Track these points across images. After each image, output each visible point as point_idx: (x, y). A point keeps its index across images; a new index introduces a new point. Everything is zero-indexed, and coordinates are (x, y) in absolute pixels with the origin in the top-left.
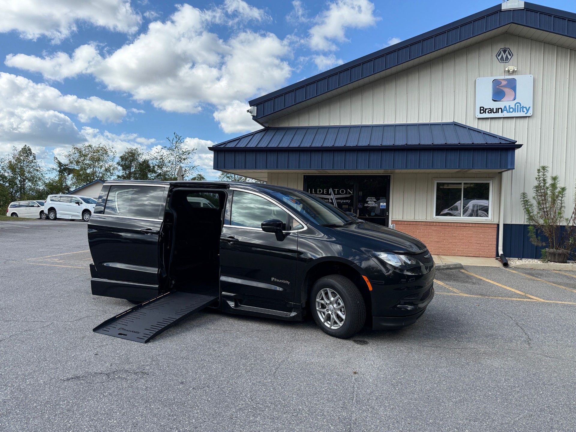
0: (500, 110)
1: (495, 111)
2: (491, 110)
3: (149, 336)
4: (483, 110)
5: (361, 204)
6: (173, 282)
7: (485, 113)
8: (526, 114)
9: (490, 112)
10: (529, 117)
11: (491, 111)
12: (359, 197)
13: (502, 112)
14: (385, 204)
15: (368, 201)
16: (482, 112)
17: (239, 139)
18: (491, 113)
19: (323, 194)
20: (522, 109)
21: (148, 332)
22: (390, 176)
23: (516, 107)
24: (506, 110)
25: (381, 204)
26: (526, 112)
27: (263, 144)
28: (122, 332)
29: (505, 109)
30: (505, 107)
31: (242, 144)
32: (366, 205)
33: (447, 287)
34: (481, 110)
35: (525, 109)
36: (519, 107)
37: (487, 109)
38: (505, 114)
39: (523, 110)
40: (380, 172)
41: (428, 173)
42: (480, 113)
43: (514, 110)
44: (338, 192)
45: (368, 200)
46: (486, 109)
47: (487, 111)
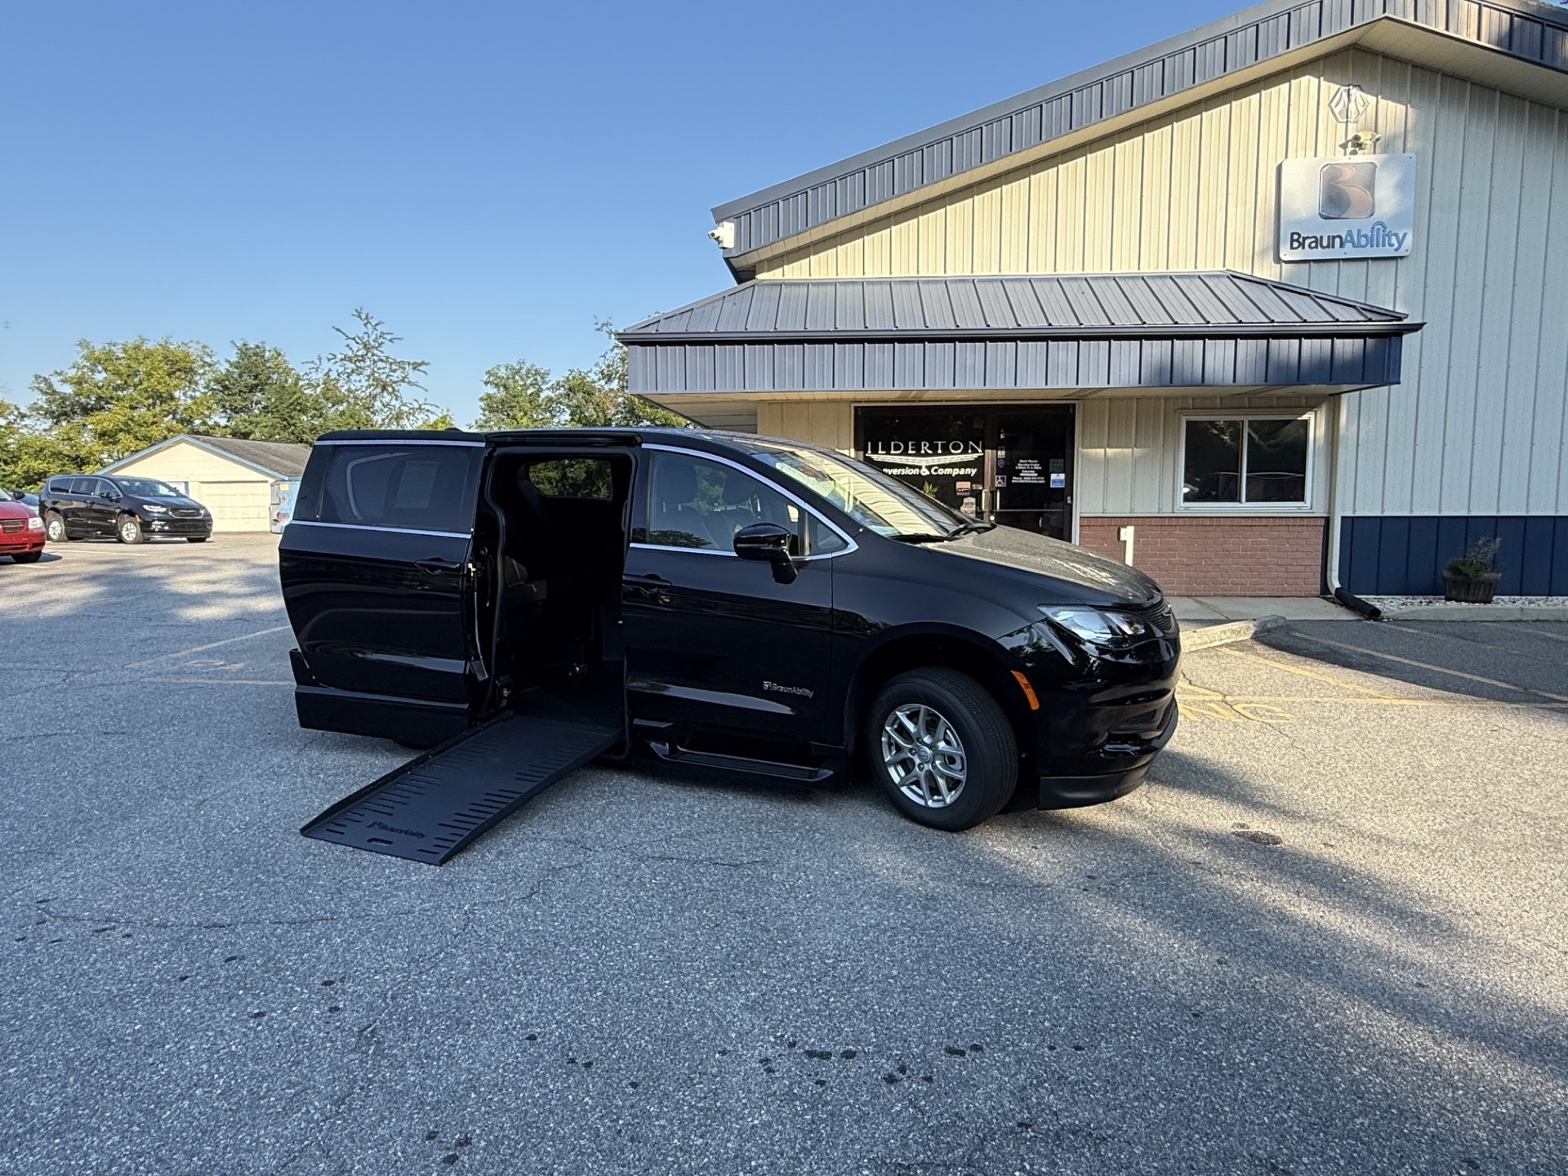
0: (1337, 241)
1: (1325, 243)
2: (1316, 242)
3: (453, 845)
4: (1297, 240)
5: (1003, 479)
6: (506, 692)
7: (1303, 248)
8: (1396, 250)
9: (1313, 245)
10: (1402, 257)
11: (1318, 242)
12: (998, 459)
13: (1342, 245)
14: (1062, 476)
15: (1020, 471)
16: (1296, 244)
18: (1316, 247)
20: (1387, 238)
21: (445, 833)
22: (1074, 405)
23: (1375, 233)
24: (1352, 242)
25: (1053, 476)
26: (1396, 245)
28: (382, 834)
29: (1349, 238)
30: (1350, 233)
31: (703, 325)
32: (1016, 480)
34: (1292, 241)
35: (1394, 241)
36: (1381, 233)
37: (1308, 238)
38: (1350, 252)
39: (1390, 240)
41: (1166, 398)
42: (1292, 248)
43: (1371, 242)
45: (1020, 466)
46: (1304, 239)
47: (1307, 242)
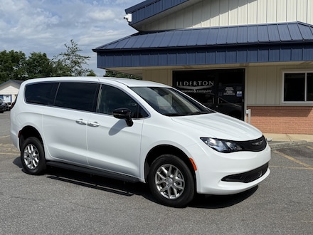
5: (221, 93)
14: (241, 92)
15: (227, 91)
17: (117, 42)
19: (189, 85)
22: (245, 69)
25: (238, 93)
27: (137, 46)
31: (120, 46)
32: (225, 94)
33: (298, 162)
40: (236, 65)
41: (277, 66)
44: (202, 83)
45: (226, 89)
